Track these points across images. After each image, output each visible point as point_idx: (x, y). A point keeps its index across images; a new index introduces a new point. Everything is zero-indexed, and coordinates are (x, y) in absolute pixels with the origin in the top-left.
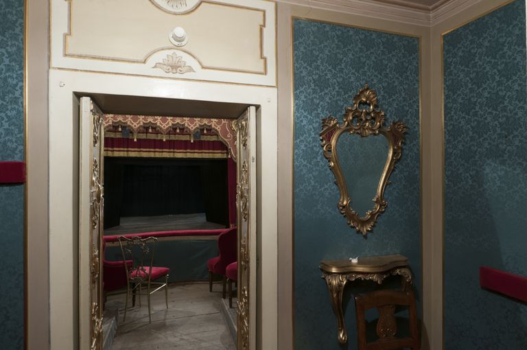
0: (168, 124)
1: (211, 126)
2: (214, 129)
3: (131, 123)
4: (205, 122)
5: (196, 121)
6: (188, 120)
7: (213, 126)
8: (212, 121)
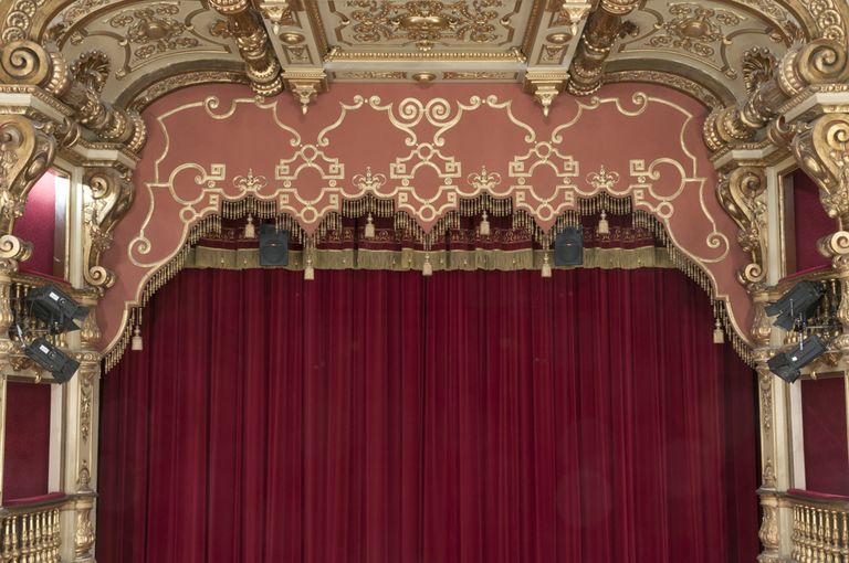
0: (443, 199)
1: (629, 200)
2: (643, 213)
3: (293, 201)
4: (604, 183)
5: (560, 181)
6: (528, 181)
7: (639, 202)
8: (635, 181)
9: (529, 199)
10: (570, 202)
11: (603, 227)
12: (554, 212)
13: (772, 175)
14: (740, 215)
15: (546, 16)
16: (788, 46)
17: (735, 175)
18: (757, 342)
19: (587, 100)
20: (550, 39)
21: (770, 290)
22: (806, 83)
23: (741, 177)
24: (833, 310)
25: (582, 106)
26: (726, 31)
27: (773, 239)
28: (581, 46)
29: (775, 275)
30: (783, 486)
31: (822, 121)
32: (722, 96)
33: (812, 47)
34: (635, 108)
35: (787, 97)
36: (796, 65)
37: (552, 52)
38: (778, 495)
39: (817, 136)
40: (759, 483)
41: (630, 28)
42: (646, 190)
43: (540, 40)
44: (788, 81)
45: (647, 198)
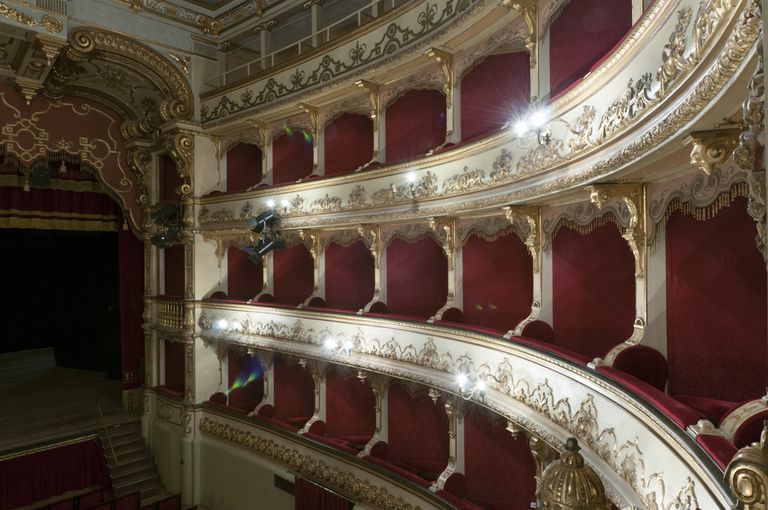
1: (79, 157)
2: (86, 164)
4: (64, 146)
5: (37, 141)
6: (15, 138)
7: (84, 158)
8: (82, 147)
9: (16, 147)
10: (42, 153)
11: (63, 169)
12: (32, 158)
13: (154, 156)
14: (138, 172)
15: (30, 52)
16: (164, 98)
17: (136, 153)
18: (144, 230)
19: (55, 102)
20: (33, 64)
21: (152, 207)
22: (172, 117)
23: (139, 154)
24: (181, 218)
25: (51, 104)
26: (134, 84)
27: (154, 184)
28: (51, 72)
29: (154, 201)
30: (155, 294)
31: (178, 136)
32: (130, 115)
33: (175, 102)
34: (83, 111)
35: (163, 121)
36: (168, 108)
37: (33, 72)
38: (152, 298)
39: (176, 141)
40: (143, 293)
41: (82, 70)
42: (88, 154)
43: (25, 63)
44: (164, 115)
45: (89, 157)
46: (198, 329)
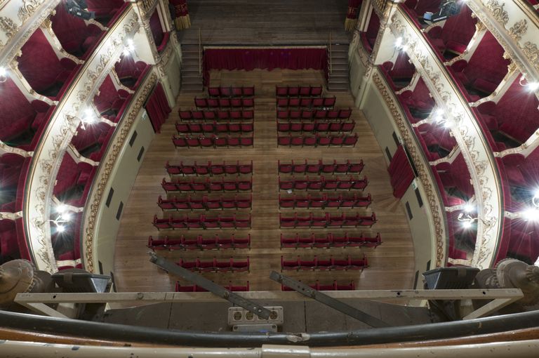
46: (390, 22)
